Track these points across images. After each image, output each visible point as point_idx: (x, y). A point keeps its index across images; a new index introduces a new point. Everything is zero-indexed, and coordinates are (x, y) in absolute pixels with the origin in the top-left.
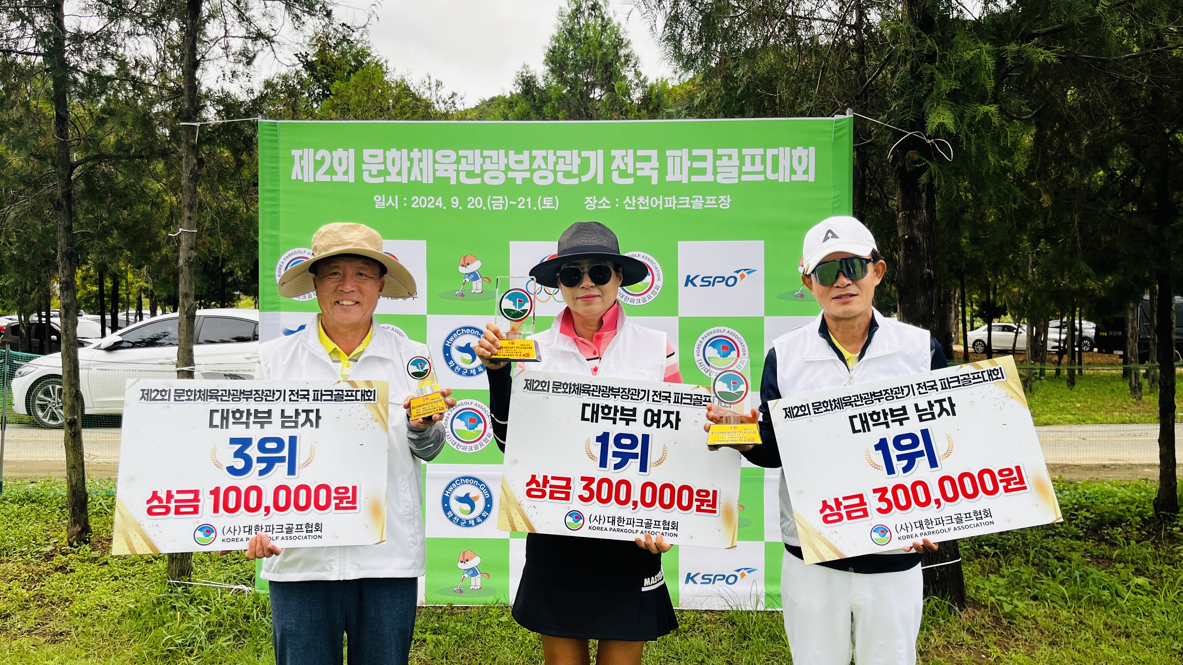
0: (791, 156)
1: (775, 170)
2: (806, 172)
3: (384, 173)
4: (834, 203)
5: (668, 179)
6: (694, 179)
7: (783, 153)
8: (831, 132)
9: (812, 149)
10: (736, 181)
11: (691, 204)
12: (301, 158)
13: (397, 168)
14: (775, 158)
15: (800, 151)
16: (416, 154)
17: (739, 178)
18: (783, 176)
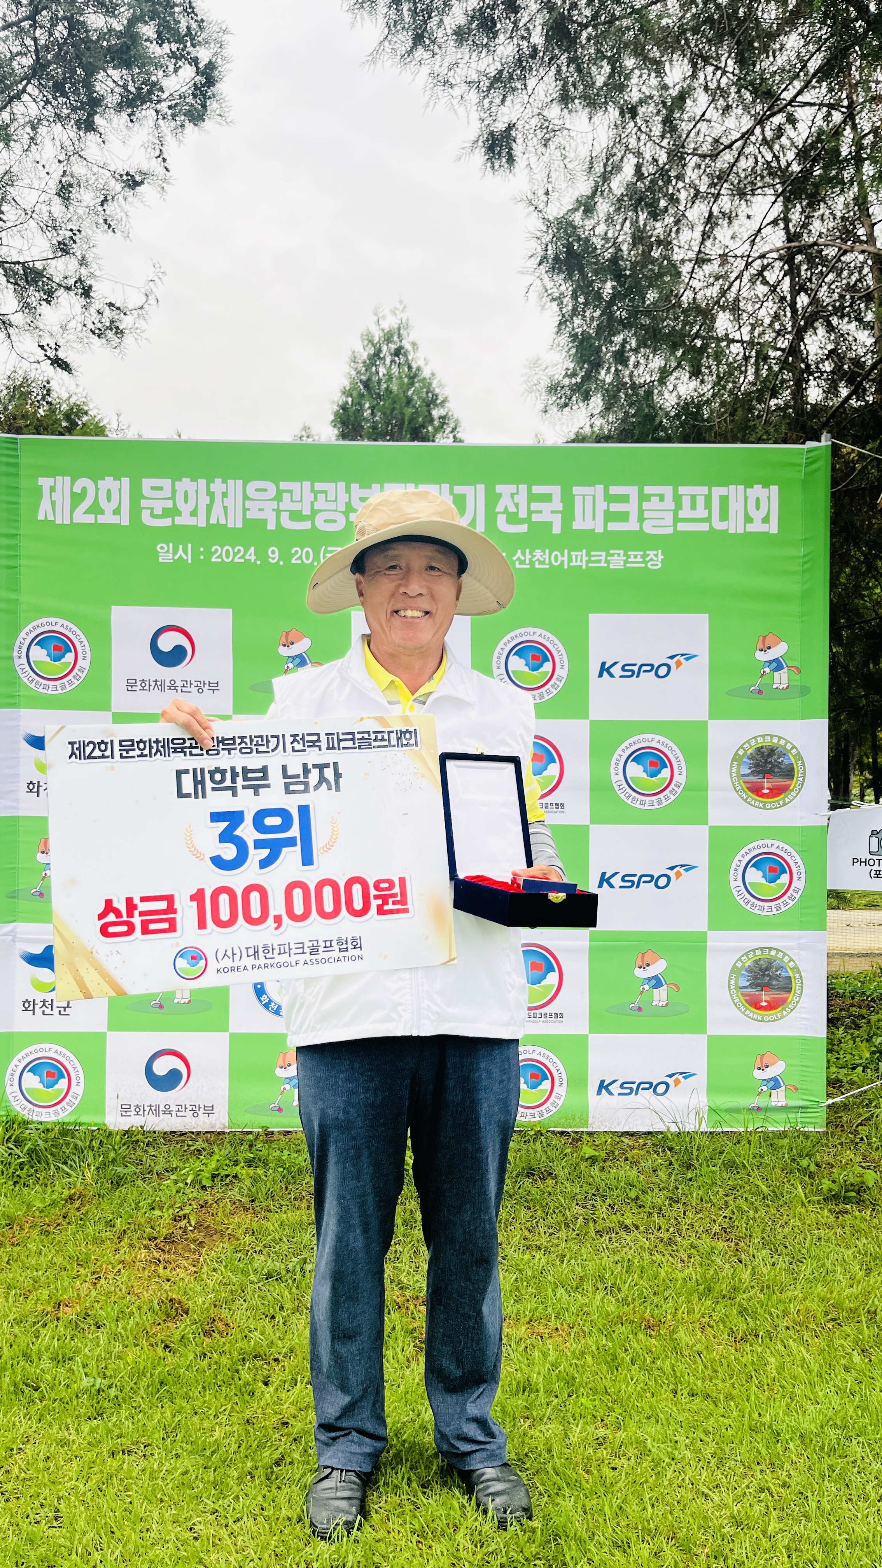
0: (746, 498)
1: (724, 516)
2: (766, 520)
3: (173, 512)
4: (804, 563)
5: (576, 526)
6: (613, 526)
7: (735, 492)
8: (800, 465)
9: (774, 489)
10: (670, 531)
11: (607, 561)
12: (52, 489)
13: (191, 507)
14: (724, 500)
15: (757, 491)
16: (218, 486)
17: (675, 525)
18: (735, 525)
